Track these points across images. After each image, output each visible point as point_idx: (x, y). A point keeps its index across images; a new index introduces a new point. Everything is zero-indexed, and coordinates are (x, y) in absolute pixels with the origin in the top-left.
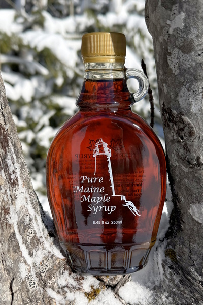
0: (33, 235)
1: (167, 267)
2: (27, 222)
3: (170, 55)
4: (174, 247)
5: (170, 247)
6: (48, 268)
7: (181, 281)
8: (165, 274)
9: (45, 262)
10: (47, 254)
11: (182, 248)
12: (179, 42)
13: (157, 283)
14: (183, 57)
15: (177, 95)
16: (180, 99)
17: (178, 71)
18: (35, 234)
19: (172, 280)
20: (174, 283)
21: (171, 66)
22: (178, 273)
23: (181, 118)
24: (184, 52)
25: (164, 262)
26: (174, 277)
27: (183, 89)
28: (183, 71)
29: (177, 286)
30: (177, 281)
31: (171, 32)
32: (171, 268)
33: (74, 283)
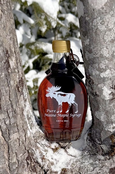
0: (31, 122)
1: (88, 140)
2: (30, 117)
3: (85, 53)
4: (91, 132)
5: (90, 132)
6: (37, 136)
7: (92, 145)
8: (87, 144)
9: (36, 133)
10: (37, 131)
11: (93, 132)
12: (88, 49)
13: (84, 148)
14: (89, 54)
15: (88, 68)
16: (89, 70)
17: (88, 59)
18: (32, 122)
19: (89, 145)
20: (90, 147)
21: (86, 57)
22: (91, 142)
23: (89, 77)
24: (89, 53)
25: (87, 138)
26: (90, 144)
27: (90, 66)
28: (90, 60)
29: (91, 147)
30: (91, 145)
31: (85, 45)
32: (89, 140)
33: (48, 144)
